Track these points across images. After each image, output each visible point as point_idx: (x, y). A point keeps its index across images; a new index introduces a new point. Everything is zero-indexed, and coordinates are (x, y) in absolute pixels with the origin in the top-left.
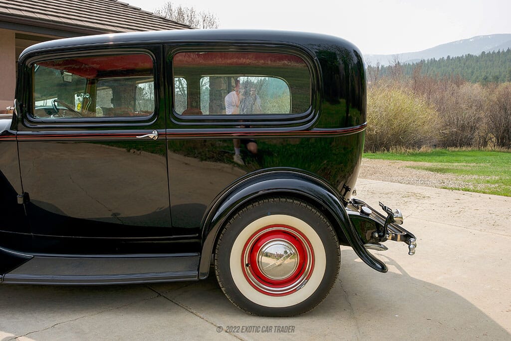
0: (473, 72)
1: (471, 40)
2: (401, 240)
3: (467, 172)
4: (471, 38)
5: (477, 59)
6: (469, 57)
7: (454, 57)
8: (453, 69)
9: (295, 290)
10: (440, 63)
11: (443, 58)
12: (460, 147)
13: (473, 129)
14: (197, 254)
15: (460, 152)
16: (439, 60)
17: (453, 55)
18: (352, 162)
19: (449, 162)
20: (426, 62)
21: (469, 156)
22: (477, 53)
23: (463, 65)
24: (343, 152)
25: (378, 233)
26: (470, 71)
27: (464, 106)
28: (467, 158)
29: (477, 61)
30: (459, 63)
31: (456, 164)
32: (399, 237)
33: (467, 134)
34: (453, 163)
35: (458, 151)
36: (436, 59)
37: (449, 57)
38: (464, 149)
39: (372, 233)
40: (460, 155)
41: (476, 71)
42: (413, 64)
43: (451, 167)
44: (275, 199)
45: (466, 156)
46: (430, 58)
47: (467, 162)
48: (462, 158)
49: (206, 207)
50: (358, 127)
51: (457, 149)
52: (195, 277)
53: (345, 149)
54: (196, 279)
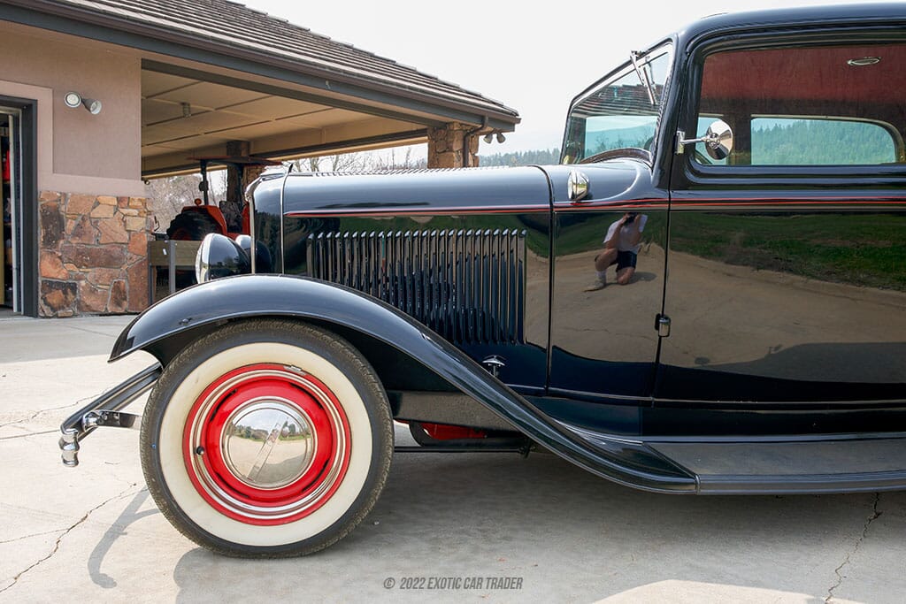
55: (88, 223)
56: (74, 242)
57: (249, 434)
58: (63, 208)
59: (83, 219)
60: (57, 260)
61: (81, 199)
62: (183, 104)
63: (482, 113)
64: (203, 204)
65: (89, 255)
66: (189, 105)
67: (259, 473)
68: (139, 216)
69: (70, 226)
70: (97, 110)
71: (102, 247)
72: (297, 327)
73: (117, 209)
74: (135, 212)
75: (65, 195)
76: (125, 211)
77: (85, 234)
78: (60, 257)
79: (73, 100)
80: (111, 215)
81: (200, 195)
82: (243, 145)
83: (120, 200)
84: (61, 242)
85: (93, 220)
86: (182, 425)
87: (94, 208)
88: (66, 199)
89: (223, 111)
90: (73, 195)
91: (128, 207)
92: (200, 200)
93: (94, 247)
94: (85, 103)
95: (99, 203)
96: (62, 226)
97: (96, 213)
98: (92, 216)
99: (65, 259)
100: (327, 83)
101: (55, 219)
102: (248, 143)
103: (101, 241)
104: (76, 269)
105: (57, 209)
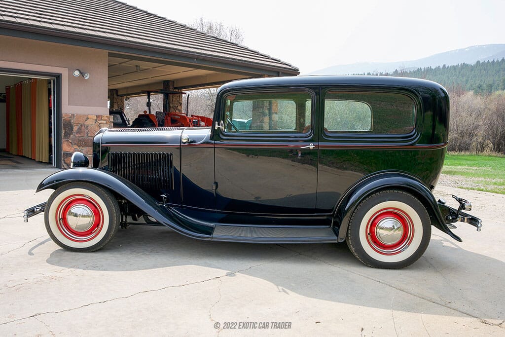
0: (467, 81)
1: (466, 50)
2: (467, 222)
3: (474, 175)
4: (467, 48)
5: (472, 68)
6: (464, 66)
7: (450, 66)
8: (448, 77)
9: (400, 252)
10: (436, 71)
11: (439, 66)
12: (459, 151)
13: (471, 135)
14: (328, 227)
15: (459, 156)
16: (435, 69)
17: (450, 63)
18: (436, 170)
19: (452, 165)
20: (423, 70)
21: (469, 160)
22: (472, 62)
23: (458, 74)
24: (429, 161)
25: (451, 216)
26: (465, 79)
27: (464, 114)
28: (468, 162)
29: (472, 70)
30: (454, 72)
31: (460, 167)
32: (466, 221)
33: (466, 139)
34: (456, 166)
35: (457, 155)
36: (432, 68)
37: (444, 65)
38: (463, 153)
39: (447, 217)
40: (461, 159)
41: (471, 79)
42: (410, 72)
43: (455, 170)
44: (391, 191)
45: (466, 160)
46: (426, 67)
47: (469, 165)
48: (463, 162)
49: (340, 195)
50: (443, 144)
51: (456, 154)
52: (335, 240)
53: (430, 159)
54: (336, 242)
55: (83, 127)
56: (77, 136)
57: (76, 215)
58: (72, 121)
59: (81, 125)
60: (70, 144)
61: (80, 116)
62: (137, 66)
63: (278, 71)
64: (148, 113)
65: (83, 141)
66: (139, 66)
67: (78, 227)
68: (106, 123)
69: (75, 128)
70: (87, 77)
71: (89, 138)
72: (88, 184)
73: (96, 121)
74: (105, 122)
75: (73, 115)
76: (100, 122)
77: (82, 132)
78: (71, 143)
79: (77, 73)
80: (94, 124)
81: (147, 109)
82: (170, 83)
83: (98, 117)
84: (72, 136)
85: (86, 126)
86: (55, 212)
87: (86, 120)
88: (74, 117)
89: (157, 69)
90: (77, 115)
91: (101, 120)
92: (146, 112)
93: (86, 137)
94: (82, 74)
95: (88, 118)
96: (72, 129)
97: (87, 123)
98: (85, 124)
99: (73, 144)
100: (195, 60)
101: (69, 126)
102: (173, 82)
103: (89, 135)
104: (77, 147)
105: (70, 121)
